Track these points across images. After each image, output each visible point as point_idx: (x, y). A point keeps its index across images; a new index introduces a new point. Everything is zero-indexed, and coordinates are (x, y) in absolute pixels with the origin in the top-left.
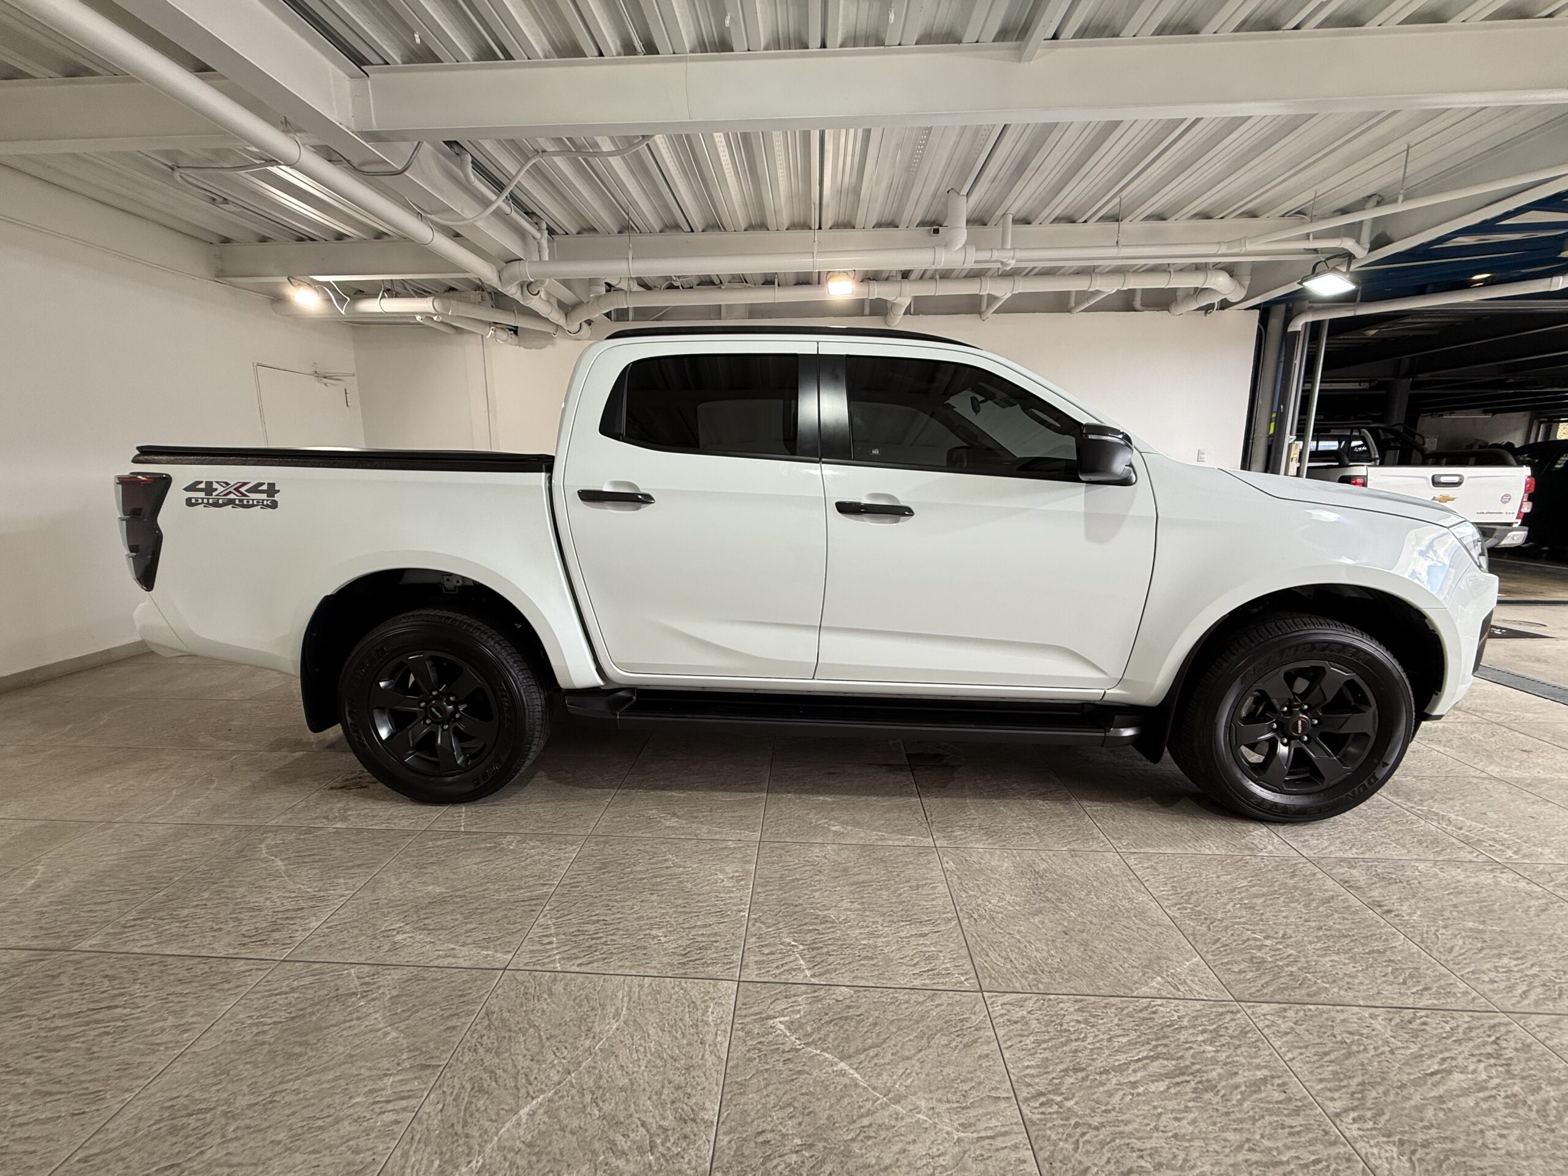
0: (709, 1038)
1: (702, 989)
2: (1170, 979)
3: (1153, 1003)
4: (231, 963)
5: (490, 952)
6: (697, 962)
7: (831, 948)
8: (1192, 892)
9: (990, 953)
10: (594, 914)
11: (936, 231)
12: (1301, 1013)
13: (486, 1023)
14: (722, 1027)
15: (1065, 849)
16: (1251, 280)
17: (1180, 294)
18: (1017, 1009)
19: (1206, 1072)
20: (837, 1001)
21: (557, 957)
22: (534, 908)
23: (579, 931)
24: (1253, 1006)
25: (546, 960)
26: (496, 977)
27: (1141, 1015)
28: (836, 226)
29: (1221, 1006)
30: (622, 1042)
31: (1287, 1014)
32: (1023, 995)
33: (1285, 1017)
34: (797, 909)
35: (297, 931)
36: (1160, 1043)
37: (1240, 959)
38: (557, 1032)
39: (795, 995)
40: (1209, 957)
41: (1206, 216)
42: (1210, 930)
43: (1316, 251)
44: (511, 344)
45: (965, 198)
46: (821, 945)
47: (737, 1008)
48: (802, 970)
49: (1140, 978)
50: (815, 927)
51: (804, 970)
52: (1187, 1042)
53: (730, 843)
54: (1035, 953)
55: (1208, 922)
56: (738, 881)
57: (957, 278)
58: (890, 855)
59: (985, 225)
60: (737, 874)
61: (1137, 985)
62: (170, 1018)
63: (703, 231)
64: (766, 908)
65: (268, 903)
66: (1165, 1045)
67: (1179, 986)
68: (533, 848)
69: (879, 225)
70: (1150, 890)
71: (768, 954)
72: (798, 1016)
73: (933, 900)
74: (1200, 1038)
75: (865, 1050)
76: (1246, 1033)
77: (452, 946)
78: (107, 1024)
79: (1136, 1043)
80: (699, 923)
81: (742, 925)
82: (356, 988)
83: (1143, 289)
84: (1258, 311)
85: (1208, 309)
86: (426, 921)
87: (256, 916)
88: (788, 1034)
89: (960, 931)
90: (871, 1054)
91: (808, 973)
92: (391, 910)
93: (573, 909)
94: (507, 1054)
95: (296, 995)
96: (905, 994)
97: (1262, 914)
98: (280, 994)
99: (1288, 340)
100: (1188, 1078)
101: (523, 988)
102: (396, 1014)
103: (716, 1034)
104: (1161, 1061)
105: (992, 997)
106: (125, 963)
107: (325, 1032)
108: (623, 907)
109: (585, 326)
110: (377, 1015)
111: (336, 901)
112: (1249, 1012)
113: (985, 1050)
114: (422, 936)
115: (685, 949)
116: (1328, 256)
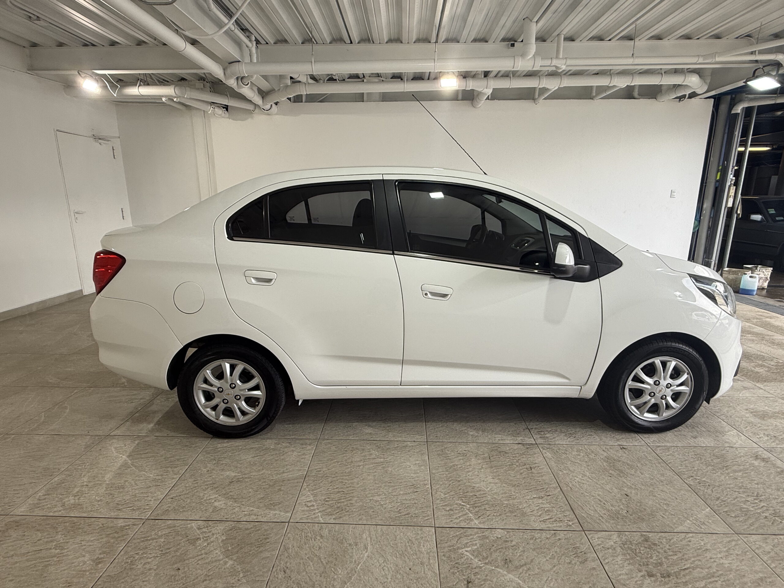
0: (425, 560)
1: (414, 532)
2: (695, 522)
3: (687, 536)
4: (115, 520)
5: (276, 512)
6: (407, 516)
7: (487, 506)
8: (698, 469)
9: (584, 507)
10: (335, 488)
11: (513, 45)
12: (776, 541)
13: (286, 555)
14: (431, 554)
15: (616, 444)
16: (711, 80)
17: (663, 88)
18: (608, 541)
19: (727, 575)
20: (497, 538)
21: (319, 514)
22: (296, 484)
23: (329, 498)
24: (747, 537)
25: (313, 516)
26: (285, 527)
27: (681, 543)
28: (447, 40)
29: (728, 537)
30: (373, 565)
31: (768, 541)
32: (609, 533)
33: (767, 543)
34: (460, 483)
35: (151, 500)
36: (696, 559)
37: (734, 509)
38: (331, 559)
39: (471, 535)
40: (716, 508)
41: (687, 37)
42: (713, 491)
43: (757, 61)
44: (224, 118)
45: (535, 24)
46: (480, 505)
47: (438, 543)
48: (472, 520)
49: (677, 521)
50: (473, 494)
51: (472, 519)
52: (711, 558)
53: (409, 443)
54: (611, 507)
55: (711, 488)
56: (420, 466)
57: (519, 76)
58: (510, 450)
59: (545, 41)
60: (417, 462)
61: (676, 525)
62: (87, 555)
63: (358, 43)
64: (441, 483)
65: (127, 484)
66: (700, 560)
67: (701, 525)
68: (286, 447)
69: (475, 40)
70: (673, 468)
71: (449, 511)
72: (476, 547)
73: (542, 476)
74: (719, 556)
75: (522, 566)
76: (745, 553)
77: (252, 509)
78: (48, 560)
79: (682, 559)
80: (401, 493)
81: (429, 494)
82: (199, 535)
83: (640, 85)
84: (713, 100)
85: (681, 98)
86: (231, 494)
87: (122, 492)
88: (473, 558)
89: (562, 494)
90: (525, 569)
91: (477, 522)
92: (207, 487)
93: (321, 484)
94: (304, 573)
95: (162, 540)
96: (538, 533)
97: (742, 482)
98: (153, 539)
99: (732, 119)
100: (716, 579)
101: (303, 534)
102: (228, 550)
103: (429, 559)
104: (698, 569)
105: (590, 534)
106: (48, 522)
107: (187, 562)
108: (352, 483)
109: (274, 105)
110: (217, 551)
111: (170, 482)
112: (745, 540)
113: (594, 564)
114: (231, 503)
115: (397, 508)
116: (765, 64)
